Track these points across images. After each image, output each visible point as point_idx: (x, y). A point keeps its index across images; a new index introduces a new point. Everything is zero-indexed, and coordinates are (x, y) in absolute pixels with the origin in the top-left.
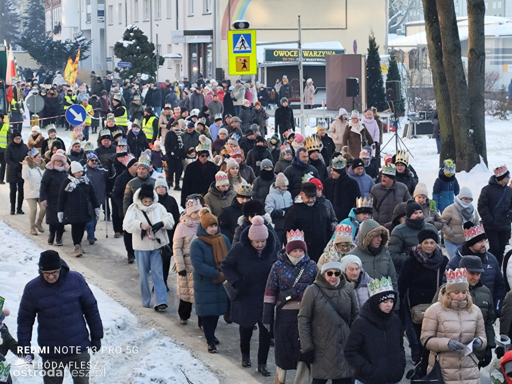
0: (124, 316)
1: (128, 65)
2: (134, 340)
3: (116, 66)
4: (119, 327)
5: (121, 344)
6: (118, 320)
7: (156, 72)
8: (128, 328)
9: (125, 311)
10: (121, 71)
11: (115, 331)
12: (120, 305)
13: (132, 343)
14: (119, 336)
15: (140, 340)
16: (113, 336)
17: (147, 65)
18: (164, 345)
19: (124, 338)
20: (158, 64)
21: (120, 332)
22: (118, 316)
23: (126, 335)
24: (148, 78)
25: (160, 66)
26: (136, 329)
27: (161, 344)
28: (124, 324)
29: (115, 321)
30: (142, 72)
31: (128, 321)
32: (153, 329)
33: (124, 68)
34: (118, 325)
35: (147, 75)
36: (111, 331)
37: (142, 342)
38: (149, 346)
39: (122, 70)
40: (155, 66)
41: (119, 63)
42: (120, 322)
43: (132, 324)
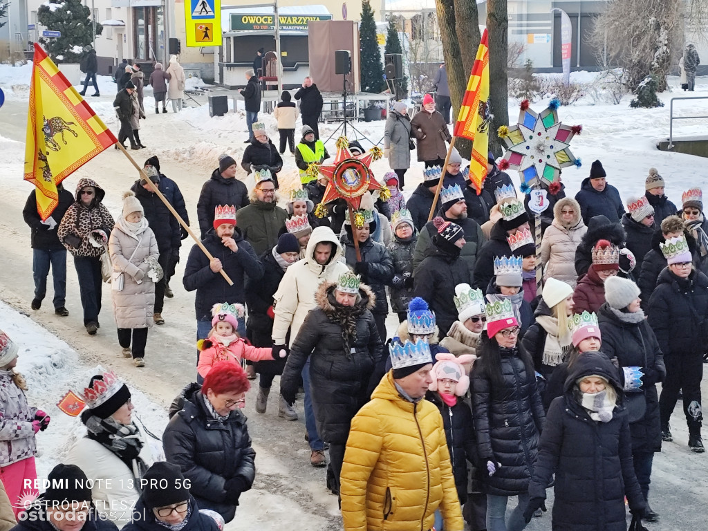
0: (62, 350)
1: (56, 34)
2: (76, 380)
3: (41, 35)
4: (55, 365)
5: (59, 386)
6: (54, 356)
8: (66, 367)
9: (62, 345)
11: (51, 369)
12: (55, 337)
13: (72, 384)
14: (55, 375)
16: (48, 376)
17: (80, 34)
19: (62, 378)
20: (94, 32)
21: (57, 371)
22: (53, 351)
23: (64, 375)
26: (76, 366)
28: (61, 360)
29: (50, 357)
30: (74, 44)
31: (67, 358)
33: (51, 38)
34: (54, 362)
36: (45, 370)
39: (48, 41)
40: (91, 36)
41: (44, 32)
42: (56, 359)
43: (71, 361)
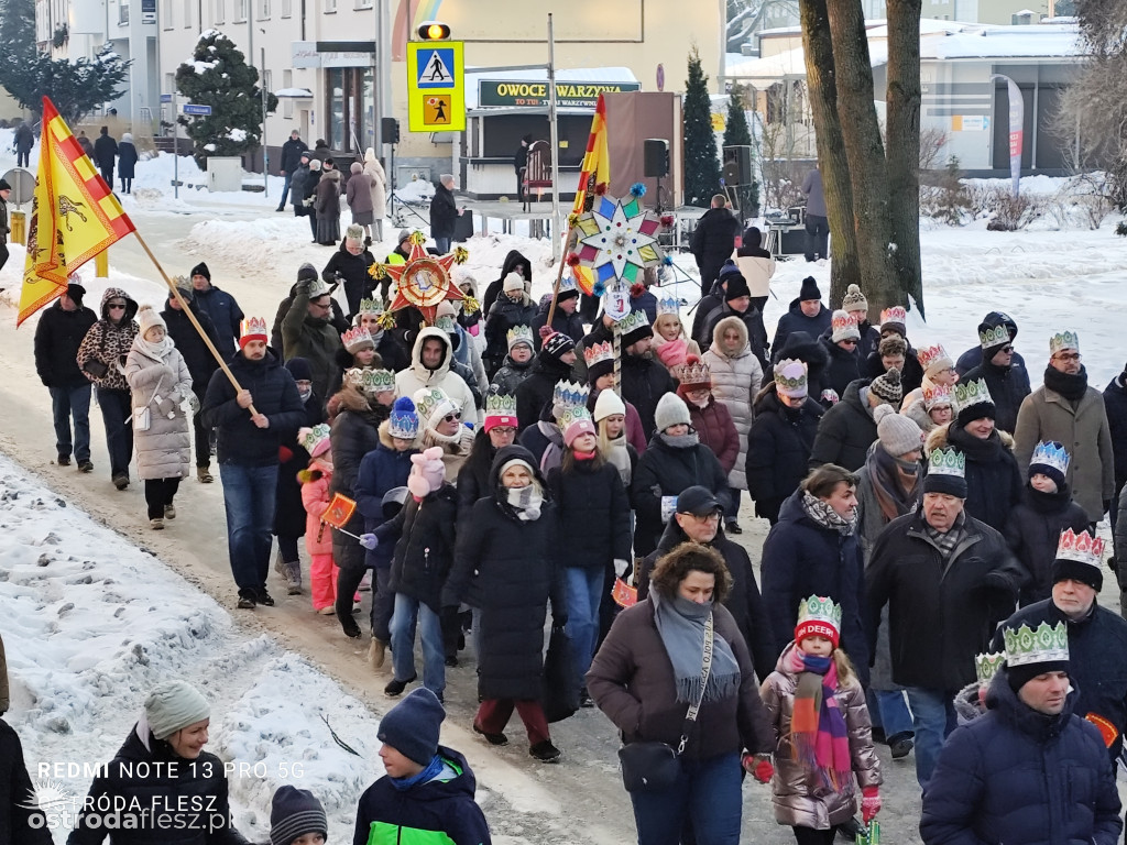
0: (205, 610)
1: (205, 111)
2: (227, 658)
3: (180, 111)
4: (194, 633)
5: (200, 666)
6: (192, 618)
7: (261, 126)
8: (212, 636)
9: (206, 602)
10: (190, 123)
11: (188, 640)
12: (196, 590)
13: (221, 663)
14: (195, 650)
15: (238, 657)
16: (183, 650)
17: (243, 111)
18: (286, 668)
19: (206, 655)
20: (265, 108)
21: (198, 642)
22: (193, 611)
23: (208, 649)
24: (244, 137)
25: (269, 114)
26: (228, 636)
27: (279, 665)
28: (204, 626)
29: (187, 620)
30: (233, 125)
31: (214, 622)
32: (264, 636)
33: (196, 116)
34: (192, 628)
35: (244, 132)
36: (179, 641)
37: (241, 662)
38: (256, 670)
39: (192, 121)
40: (260, 113)
41: (185, 107)
42: (197, 623)
43: (221, 627)
